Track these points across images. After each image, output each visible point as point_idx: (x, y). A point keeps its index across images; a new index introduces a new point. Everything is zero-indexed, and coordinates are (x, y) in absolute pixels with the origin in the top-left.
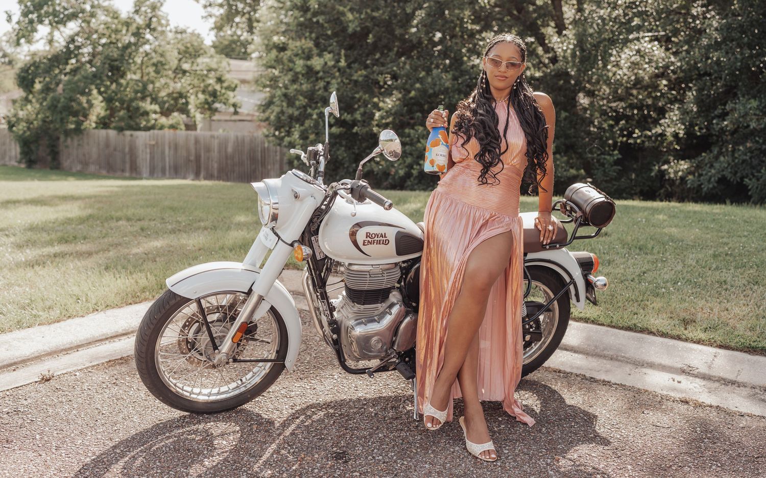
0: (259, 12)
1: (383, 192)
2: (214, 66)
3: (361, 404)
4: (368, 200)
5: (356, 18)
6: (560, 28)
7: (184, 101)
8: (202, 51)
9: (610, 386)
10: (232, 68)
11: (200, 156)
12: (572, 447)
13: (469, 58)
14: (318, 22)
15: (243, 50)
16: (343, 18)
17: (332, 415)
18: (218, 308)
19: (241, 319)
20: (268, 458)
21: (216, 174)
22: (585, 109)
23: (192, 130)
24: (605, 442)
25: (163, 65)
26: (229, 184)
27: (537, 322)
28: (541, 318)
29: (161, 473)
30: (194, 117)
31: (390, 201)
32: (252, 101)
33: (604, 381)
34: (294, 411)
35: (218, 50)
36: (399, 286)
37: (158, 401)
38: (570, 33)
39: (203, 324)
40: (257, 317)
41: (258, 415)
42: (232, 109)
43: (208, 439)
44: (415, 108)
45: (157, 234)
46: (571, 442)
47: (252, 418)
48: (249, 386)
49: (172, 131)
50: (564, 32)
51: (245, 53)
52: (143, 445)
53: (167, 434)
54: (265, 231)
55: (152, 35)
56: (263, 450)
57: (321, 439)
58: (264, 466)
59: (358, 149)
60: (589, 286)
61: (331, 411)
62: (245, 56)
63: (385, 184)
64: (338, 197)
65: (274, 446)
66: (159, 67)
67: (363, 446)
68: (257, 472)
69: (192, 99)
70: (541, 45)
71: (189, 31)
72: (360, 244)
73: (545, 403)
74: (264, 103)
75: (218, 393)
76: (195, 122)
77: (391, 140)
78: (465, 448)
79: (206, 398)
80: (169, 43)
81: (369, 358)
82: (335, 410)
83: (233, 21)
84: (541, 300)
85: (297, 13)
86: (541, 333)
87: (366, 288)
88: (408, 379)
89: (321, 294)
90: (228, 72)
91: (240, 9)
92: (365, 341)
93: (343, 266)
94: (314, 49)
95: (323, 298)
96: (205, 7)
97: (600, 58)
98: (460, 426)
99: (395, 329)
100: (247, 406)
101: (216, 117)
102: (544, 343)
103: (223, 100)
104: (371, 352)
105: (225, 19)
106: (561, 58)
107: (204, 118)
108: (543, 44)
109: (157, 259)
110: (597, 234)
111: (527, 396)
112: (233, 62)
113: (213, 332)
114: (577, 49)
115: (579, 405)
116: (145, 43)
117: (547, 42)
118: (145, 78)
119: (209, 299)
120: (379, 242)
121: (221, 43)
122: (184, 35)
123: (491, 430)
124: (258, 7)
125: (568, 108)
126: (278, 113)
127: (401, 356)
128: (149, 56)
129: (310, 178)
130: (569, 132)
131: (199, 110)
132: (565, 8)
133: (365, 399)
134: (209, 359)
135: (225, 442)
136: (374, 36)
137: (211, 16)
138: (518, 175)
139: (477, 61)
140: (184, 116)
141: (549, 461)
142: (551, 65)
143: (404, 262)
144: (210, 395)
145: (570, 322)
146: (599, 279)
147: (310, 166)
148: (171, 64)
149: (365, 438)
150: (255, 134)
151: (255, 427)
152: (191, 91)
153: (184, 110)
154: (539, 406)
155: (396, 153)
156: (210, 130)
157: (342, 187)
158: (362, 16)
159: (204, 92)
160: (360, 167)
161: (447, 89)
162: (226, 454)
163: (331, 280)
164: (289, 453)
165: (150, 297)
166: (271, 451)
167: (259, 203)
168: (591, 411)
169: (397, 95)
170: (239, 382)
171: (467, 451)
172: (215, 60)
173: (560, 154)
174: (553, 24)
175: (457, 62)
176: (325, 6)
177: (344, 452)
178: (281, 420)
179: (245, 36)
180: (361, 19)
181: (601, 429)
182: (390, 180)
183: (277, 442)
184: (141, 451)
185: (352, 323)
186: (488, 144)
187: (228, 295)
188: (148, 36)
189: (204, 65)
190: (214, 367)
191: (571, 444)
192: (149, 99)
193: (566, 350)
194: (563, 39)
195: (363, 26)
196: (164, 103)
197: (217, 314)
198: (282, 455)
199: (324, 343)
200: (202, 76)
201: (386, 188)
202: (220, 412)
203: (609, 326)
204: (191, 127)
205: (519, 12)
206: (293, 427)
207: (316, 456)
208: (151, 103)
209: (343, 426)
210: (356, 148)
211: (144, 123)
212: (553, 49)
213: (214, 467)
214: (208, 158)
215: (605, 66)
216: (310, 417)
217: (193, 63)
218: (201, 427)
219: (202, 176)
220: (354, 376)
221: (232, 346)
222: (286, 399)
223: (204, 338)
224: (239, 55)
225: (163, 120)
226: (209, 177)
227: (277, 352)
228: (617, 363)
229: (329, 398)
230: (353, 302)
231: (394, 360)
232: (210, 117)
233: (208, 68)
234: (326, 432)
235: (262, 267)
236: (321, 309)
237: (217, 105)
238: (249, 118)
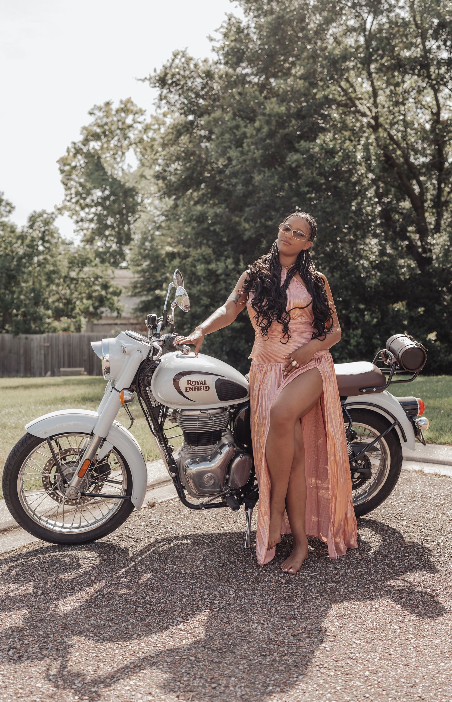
2: (100, 274)
8: (88, 261)
10: (116, 275)
23: (79, 331)
25: (55, 273)
30: (80, 320)
32: (130, 306)
42: (116, 313)
49: (65, 334)
55: (44, 246)
66: (51, 275)
76: (81, 325)
80: (60, 254)
90: (113, 279)
92: (198, 477)
99: (226, 467)
103: (109, 305)
104: (205, 487)
116: (38, 255)
122: (71, 246)
131: (84, 315)
143: (232, 408)
148: (62, 272)
159: (89, 297)
172: (100, 268)
185: (188, 462)
188: (41, 248)
189: (91, 273)
192: (42, 305)
200: (90, 283)
208: (45, 309)
217: (80, 271)
225: (56, 324)
230: (189, 444)
232: (93, 321)
233: (93, 275)
237: (102, 309)
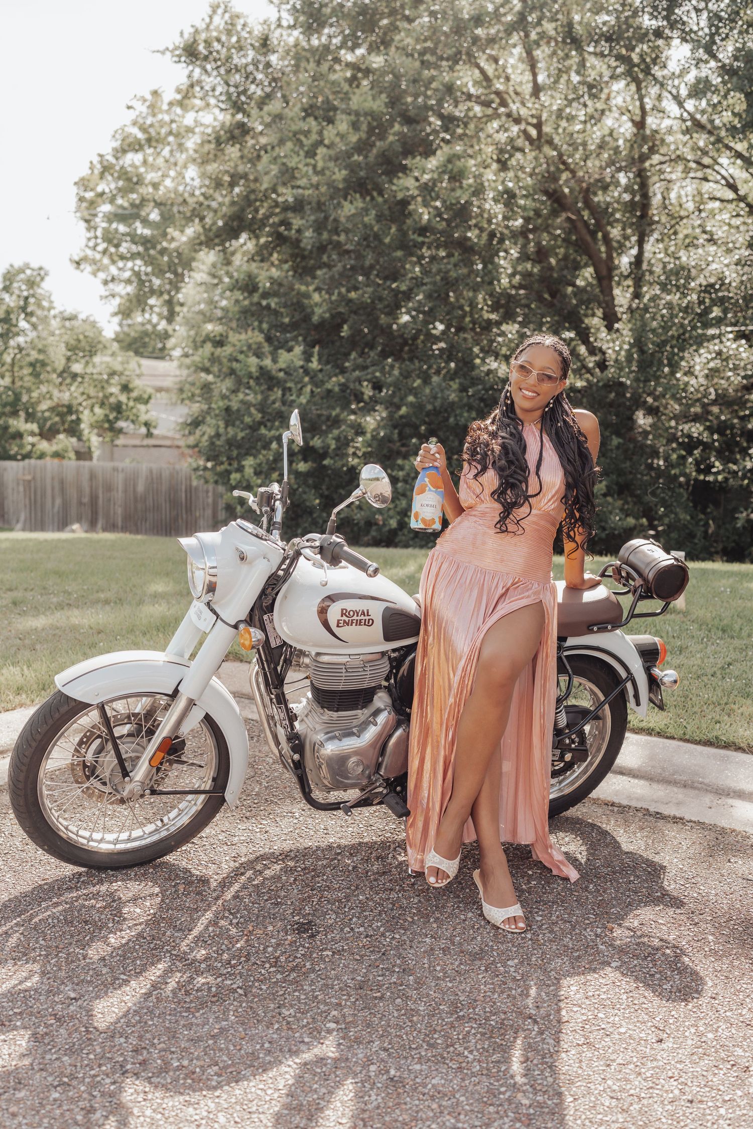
0: (184, 290)
1: (362, 549)
2: (118, 367)
3: (333, 853)
4: (344, 563)
5: (324, 300)
6: (610, 319)
7: (74, 417)
8: (100, 346)
9: (683, 824)
10: (144, 370)
11: (97, 497)
12: (631, 910)
13: (483, 360)
14: (268, 307)
15: (160, 345)
16: (306, 301)
17: (292, 870)
18: (130, 717)
19: (163, 733)
20: (201, 932)
21: (120, 524)
22: (646, 433)
23: (85, 459)
24: (677, 903)
25: (44, 364)
26: (139, 537)
27: (581, 734)
28: (587, 728)
29: (47, 956)
30: (89, 440)
31: (375, 565)
32: (173, 418)
33: (675, 817)
34: (237, 865)
35: (123, 344)
36: (386, 684)
37: (40, 851)
38: (624, 327)
39: (107, 740)
40: (185, 730)
41: (187, 871)
42: (143, 430)
43: (115, 907)
44: (408, 431)
45: (37, 610)
46: (630, 904)
47: (177, 876)
48: (173, 829)
49: (56, 461)
50: (616, 326)
51: (163, 349)
52: (19, 916)
53: (55, 900)
54: (197, 607)
55: (28, 322)
56: (194, 921)
57: (277, 904)
58: (196, 943)
59: (328, 489)
60: (654, 683)
61: (291, 864)
62: (161, 354)
63: (366, 539)
64: (302, 559)
65: (209, 915)
66: (38, 368)
67: (336, 913)
68: (185, 953)
69: (86, 416)
70: (584, 343)
71: (82, 316)
72: (333, 624)
73: (593, 848)
74: (189, 421)
75: (129, 840)
76: (89, 448)
77: (377, 479)
78: (482, 915)
79: (111, 847)
80: (53, 335)
81: (345, 788)
82: (297, 862)
83: (146, 304)
84: (586, 703)
85: (238, 295)
86: (586, 750)
87: (341, 688)
88: (400, 816)
89: (277, 696)
90: (139, 376)
91: (155, 287)
92: (339, 764)
93: (307, 656)
94: (266, 345)
95: (279, 702)
96: (106, 283)
97: (665, 362)
98: (474, 884)
99: (381, 746)
100: (170, 858)
101: (121, 441)
102: (591, 764)
103: (131, 417)
104: (348, 778)
105: (134, 300)
106: (612, 363)
107: (103, 443)
108: (586, 341)
109: (38, 647)
110: (664, 610)
111: (567, 839)
112: (146, 363)
113: (122, 751)
114: (634, 350)
115: (640, 852)
116: (18, 334)
117: (592, 339)
118: (18, 384)
119: (115, 705)
120: (359, 623)
121: (128, 335)
122: (73, 322)
123: (517, 889)
124: (182, 285)
125: (623, 431)
126: (211, 437)
127: (390, 784)
128: (24, 352)
129: (261, 532)
130: (623, 466)
131: (96, 431)
132: (617, 292)
133: (339, 847)
134: (116, 790)
135: (138, 910)
136: (350, 328)
137: (113, 296)
138: (553, 524)
139: (494, 365)
140: (74, 440)
141: (599, 931)
142: (597, 370)
143: (394, 650)
144: (117, 841)
145: (627, 735)
146: (667, 674)
147: (262, 515)
148: (57, 363)
149: (340, 901)
150: (177, 467)
151: (181, 888)
152: (84, 404)
153: (74, 430)
154: (584, 853)
155: (383, 497)
156: (112, 459)
157: (308, 544)
158: (334, 298)
159: (102, 405)
160: (333, 517)
161: (453, 403)
162: (140, 928)
163: (292, 676)
164: (231, 924)
165: (29, 703)
166: (206, 922)
167: (189, 567)
168: (657, 859)
169: (381, 413)
170: (159, 823)
171: (485, 919)
172: (119, 359)
173: (612, 496)
174: (599, 313)
175: (467, 364)
176: (280, 285)
177: (310, 922)
178: (219, 878)
179: (163, 325)
180: (332, 302)
181: (671, 885)
182: (373, 533)
183: (214, 908)
184: (17, 924)
185: (321, 737)
186: (511, 476)
187: (144, 699)
188: (23, 324)
189: (104, 366)
190: (122, 801)
191: (630, 906)
192: (22, 414)
193: (622, 773)
194: (615, 336)
195: (334, 312)
196: (46, 420)
197: (128, 726)
198: (221, 928)
199: (279, 767)
200: (101, 381)
201: (368, 545)
202: (130, 866)
203: (681, 739)
204: (83, 455)
205: (553, 295)
206: (236, 887)
207: (270, 928)
208: (26, 421)
209: (308, 885)
210: (324, 487)
211: (16, 449)
212: (600, 350)
213: (123, 945)
214: (109, 500)
215: (673, 373)
216: (261, 873)
217: (87, 363)
218: (103, 888)
219: (99, 525)
220: (323, 813)
221: (150, 772)
222: (225, 848)
223: (109, 760)
224: (153, 352)
225: (44, 445)
226: (111, 527)
227: (214, 780)
228: (693, 793)
229: (287, 845)
230: (323, 707)
231: (381, 789)
232: (112, 441)
233: (108, 370)
234: (283, 894)
235: (193, 656)
236: (276, 717)
237: (121, 424)
238: (168, 443)
